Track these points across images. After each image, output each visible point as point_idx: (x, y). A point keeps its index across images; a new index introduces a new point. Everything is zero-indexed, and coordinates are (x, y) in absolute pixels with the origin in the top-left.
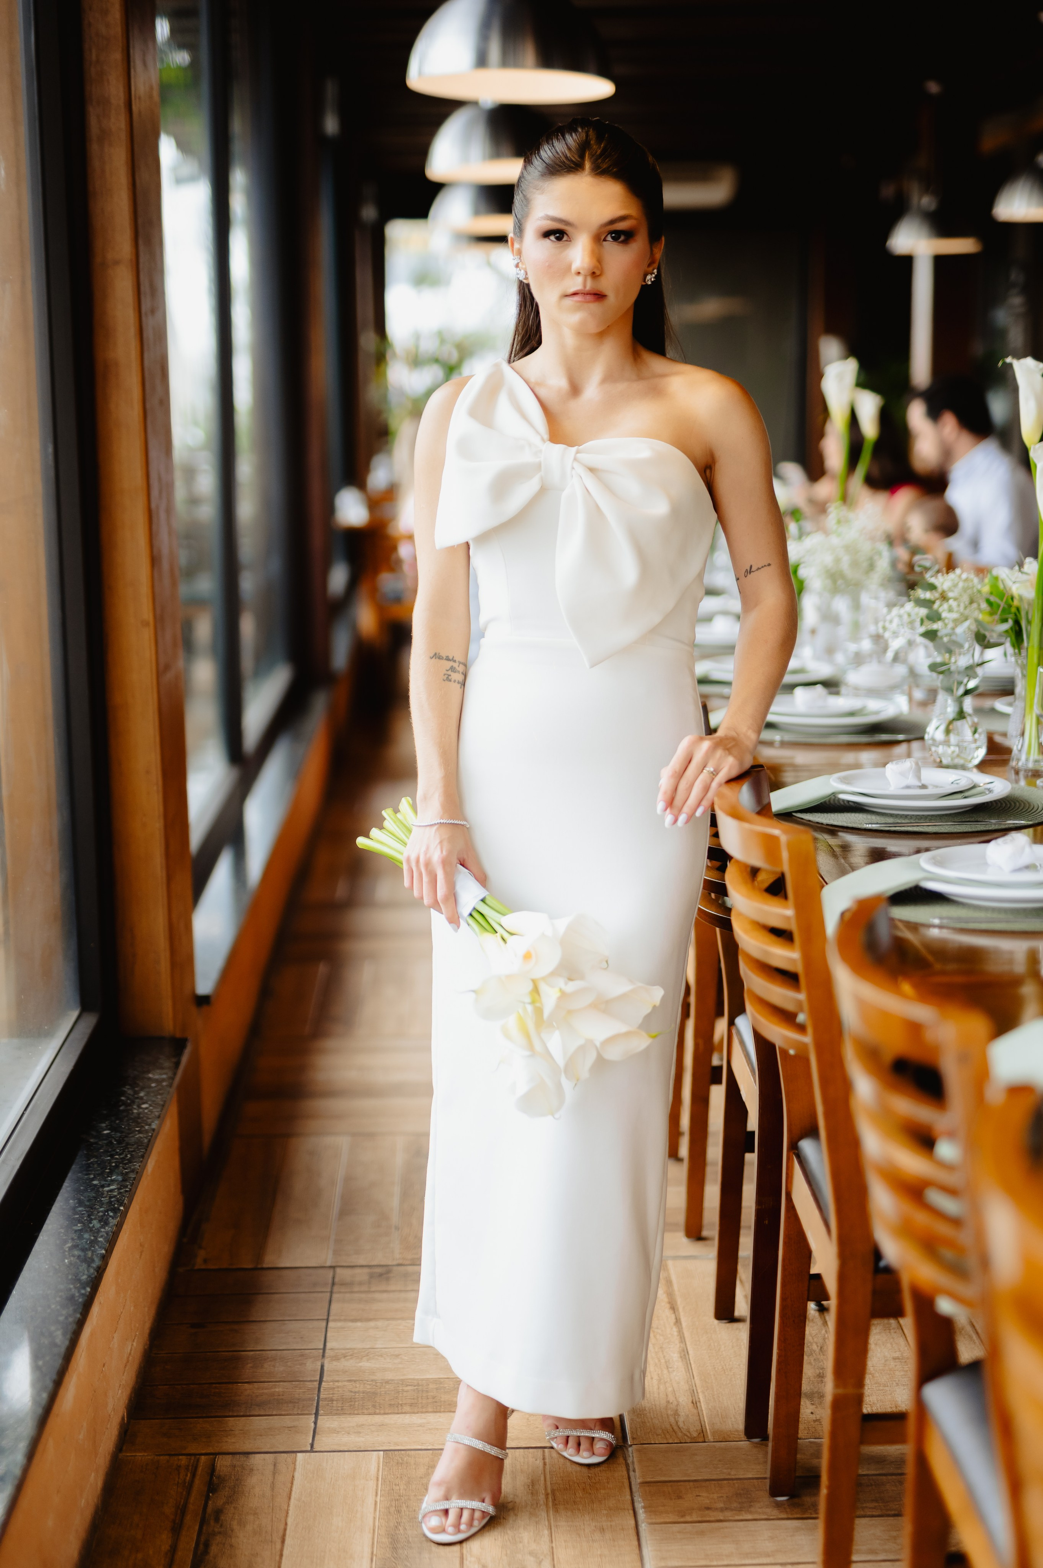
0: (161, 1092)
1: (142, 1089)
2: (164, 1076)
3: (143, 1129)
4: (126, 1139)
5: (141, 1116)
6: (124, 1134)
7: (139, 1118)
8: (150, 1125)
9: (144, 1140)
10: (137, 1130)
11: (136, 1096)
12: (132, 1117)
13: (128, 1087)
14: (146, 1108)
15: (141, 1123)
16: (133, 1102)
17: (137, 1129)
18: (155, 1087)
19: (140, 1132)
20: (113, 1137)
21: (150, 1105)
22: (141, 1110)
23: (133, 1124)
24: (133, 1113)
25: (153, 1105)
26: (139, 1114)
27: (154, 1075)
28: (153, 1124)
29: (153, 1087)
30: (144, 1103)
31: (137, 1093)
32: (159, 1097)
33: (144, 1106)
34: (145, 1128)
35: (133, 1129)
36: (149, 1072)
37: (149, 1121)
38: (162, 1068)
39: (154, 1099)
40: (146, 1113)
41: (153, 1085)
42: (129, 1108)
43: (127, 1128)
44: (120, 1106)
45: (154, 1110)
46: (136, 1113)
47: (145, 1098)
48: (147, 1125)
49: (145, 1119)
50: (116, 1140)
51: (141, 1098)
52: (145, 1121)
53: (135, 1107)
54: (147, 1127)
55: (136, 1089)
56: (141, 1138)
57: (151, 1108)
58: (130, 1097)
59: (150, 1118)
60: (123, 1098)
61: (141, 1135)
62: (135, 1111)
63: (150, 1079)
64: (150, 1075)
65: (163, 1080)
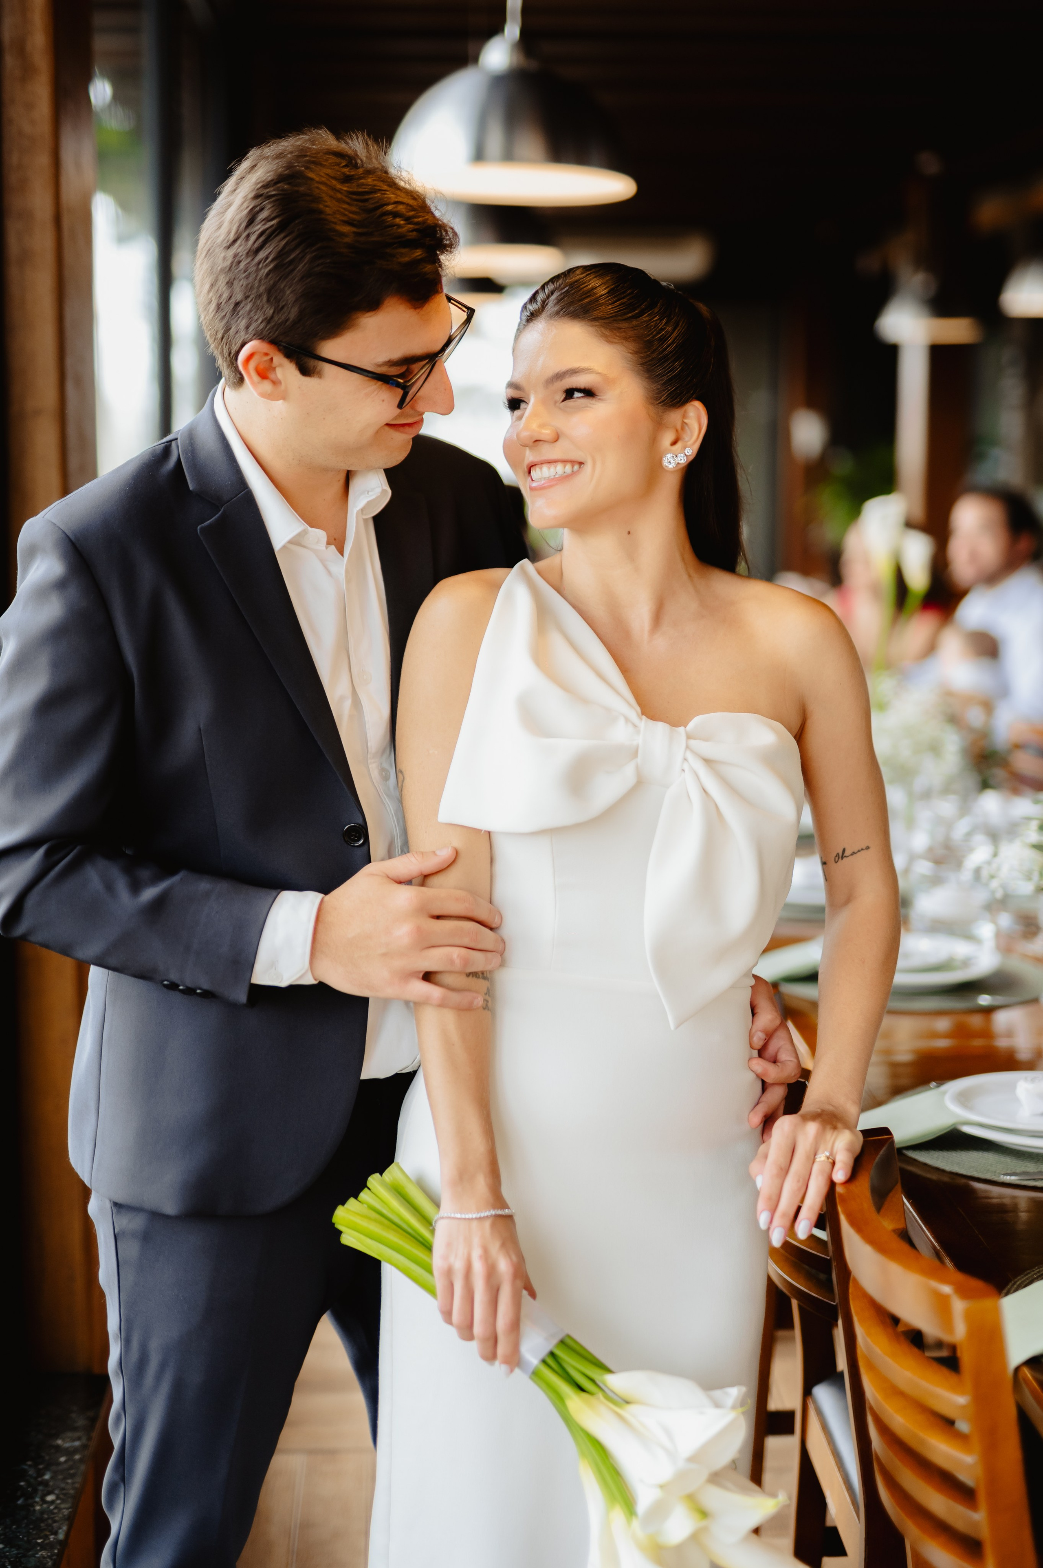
0: (72, 1471)
1: (47, 1468)
2: (77, 1443)
3: (47, 1541)
4: (23, 1560)
5: (46, 1516)
6: (22, 1551)
7: (42, 1520)
8: (56, 1533)
9: (48, 1562)
10: (39, 1544)
11: (40, 1479)
12: (34, 1518)
13: (29, 1463)
14: (52, 1502)
15: (44, 1530)
16: (35, 1491)
17: (39, 1541)
18: (66, 1462)
19: (43, 1547)
20: (6, 1557)
21: (58, 1498)
22: (45, 1506)
23: (34, 1532)
24: (35, 1510)
25: (61, 1496)
26: (42, 1512)
27: (63, 1440)
28: (60, 1531)
29: (60, 1464)
30: (49, 1493)
31: (41, 1473)
32: (70, 1481)
33: (50, 1498)
34: (49, 1539)
35: (34, 1541)
36: (57, 1436)
37: (55, 1525)
38: (75, 1429)
39: (62, 1485)
40: (51, 1512)
41: (63, 1459)
42: (30, 1501)
43: (25, 1538)
44: (18, 1499)
45: (63, 1506)
46: (39, 1510)
47: (51, 1483)
48: (52, 1534)
49: (50, 1521)
50: (11, 1563)
51: (45, 1483)
52: (50, 1525)
53: (37, 1499)
54: (52, 1538)
55: (41, 1467)
56: (44, 1557)
57: (58, 1502)
58: (32, 1480)
59: (55, 1521)
60: (22, 1484)
61: (44, 1553)
62: (38, 1508)
63: (58, 1448)
64: (59, 1442)
65: (75, 1451)
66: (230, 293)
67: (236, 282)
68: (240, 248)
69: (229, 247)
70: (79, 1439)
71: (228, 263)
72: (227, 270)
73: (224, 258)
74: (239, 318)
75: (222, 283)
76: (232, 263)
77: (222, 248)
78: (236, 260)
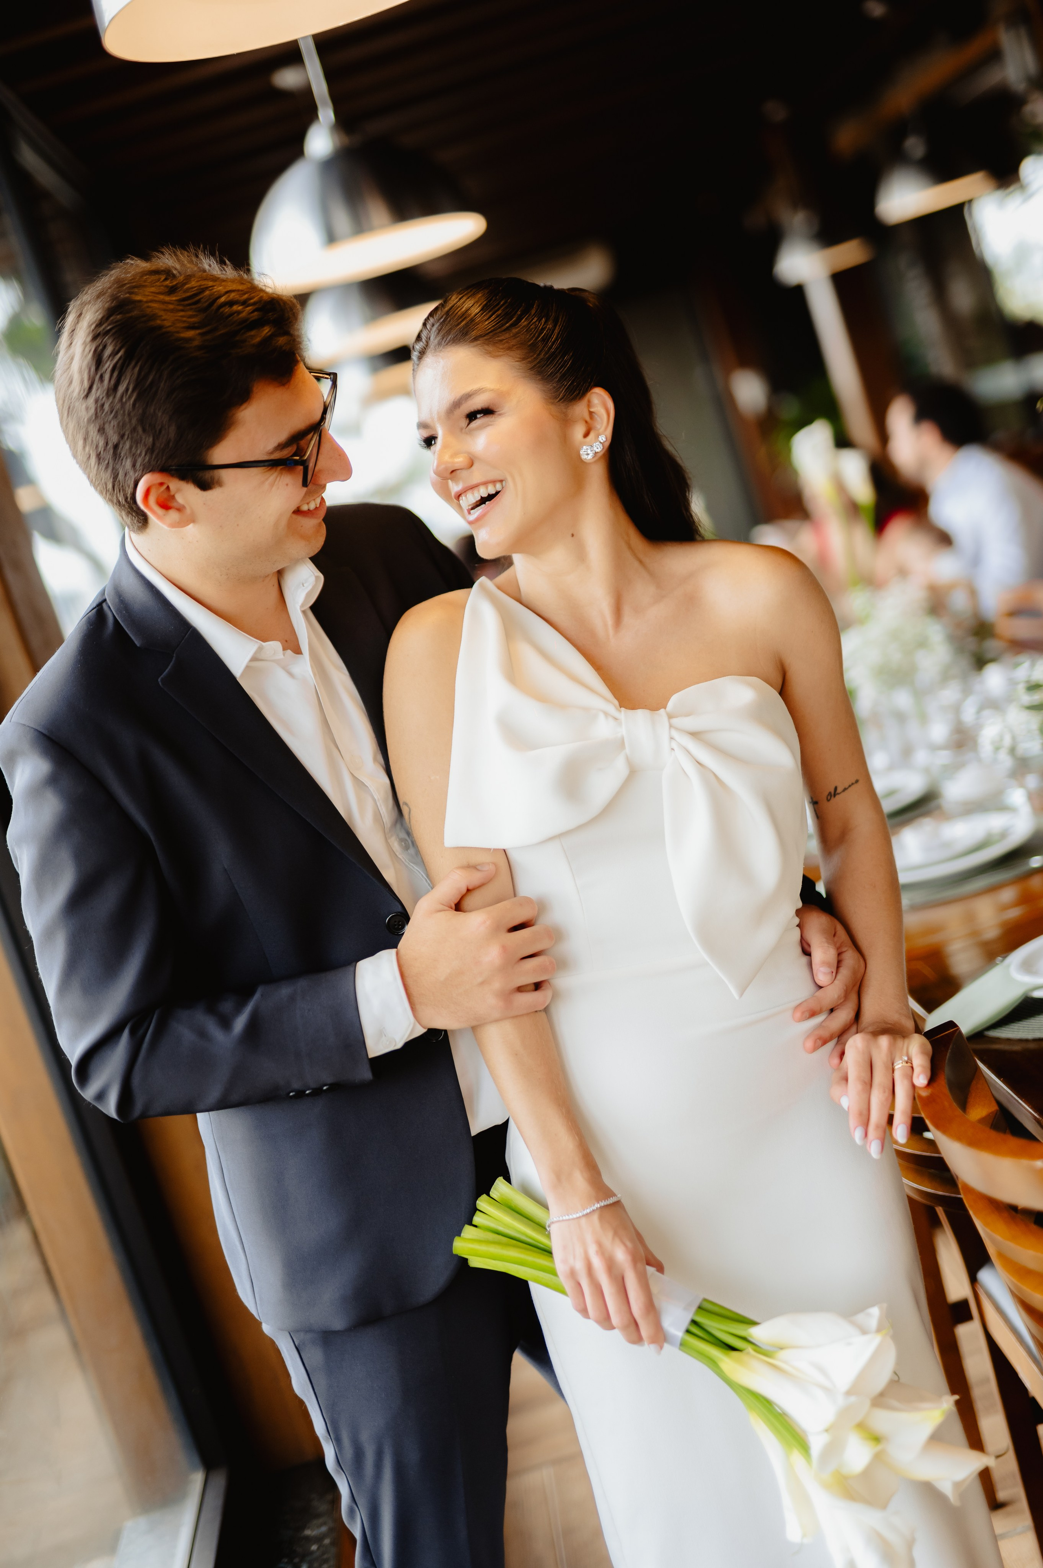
18: (317, 1549)
29: (313, 1552)
38: (317, 1519)
41: (314, 1548)
63: (306, 1540)
64: (305, 1535)
66: (105, 438)
67: (107, 426)
68: (98, 392)
69: (87, 396)
70: (324, 1524)
71: (92, 411)
72: (94, 418)
73: (87, 409)
74: (122, 460)
75: (94, 432)
76: (96, 409)
77: (81, 399)
78: (99, 405)
